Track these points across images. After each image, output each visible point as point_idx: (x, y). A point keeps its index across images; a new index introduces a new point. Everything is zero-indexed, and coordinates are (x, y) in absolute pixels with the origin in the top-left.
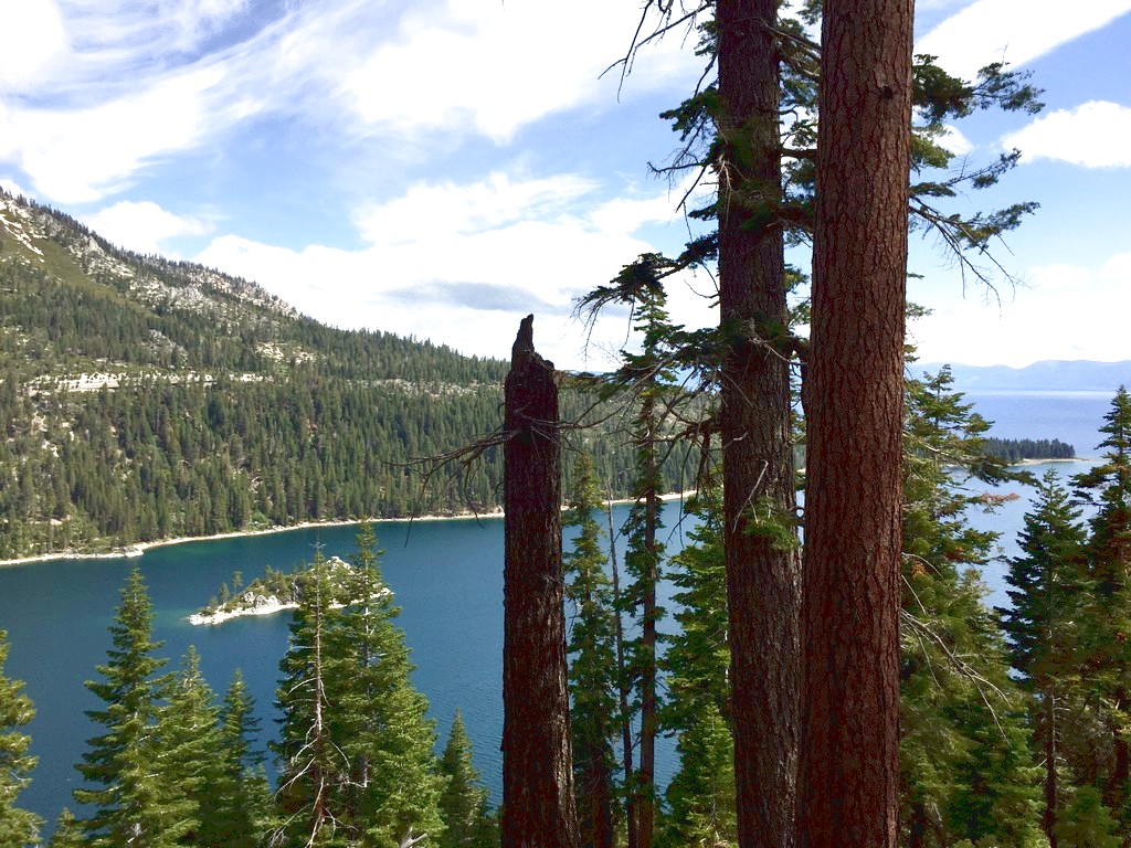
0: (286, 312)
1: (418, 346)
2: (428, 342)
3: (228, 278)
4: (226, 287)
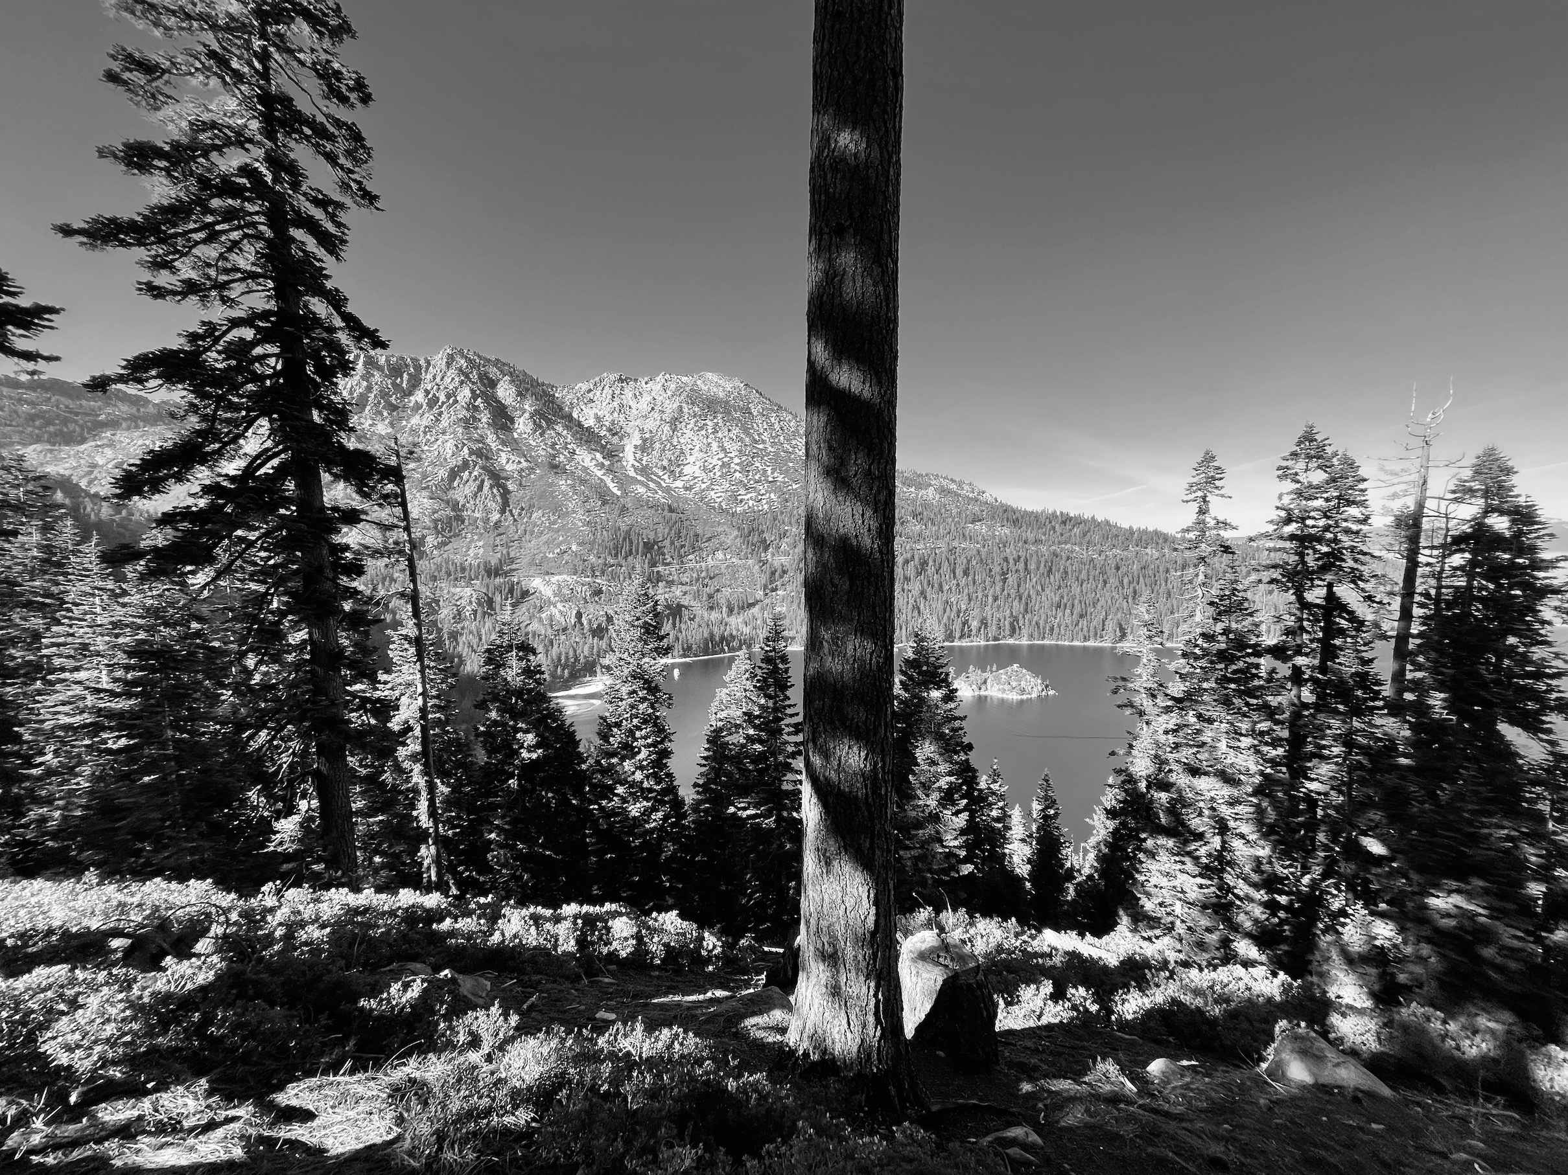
0: (990, 499)
1: (1085, 521)
2: (1093, 518)
3: (953, 481)
4: (954, 487)
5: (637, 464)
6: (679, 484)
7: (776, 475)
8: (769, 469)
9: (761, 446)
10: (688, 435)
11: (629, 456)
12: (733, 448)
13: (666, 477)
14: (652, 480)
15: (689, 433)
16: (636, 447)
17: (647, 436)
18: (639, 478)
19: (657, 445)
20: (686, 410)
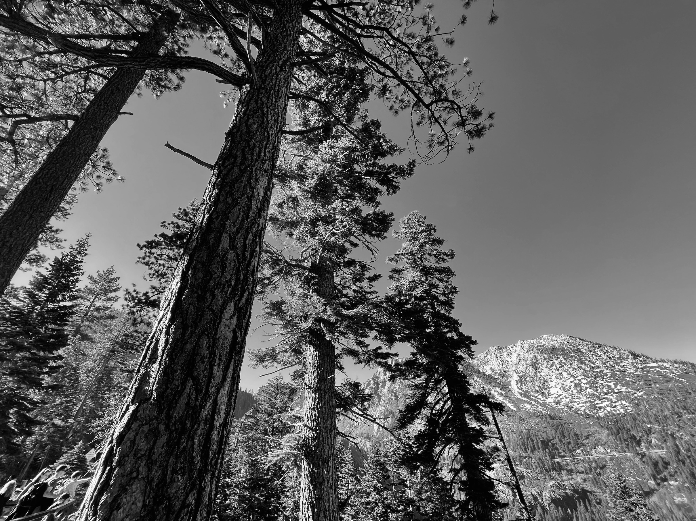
6: (550, 400)
8: (612, 385)
10: (545, 371)
11: (514, 387)
12: (579, 374)
13: (540, 397)
14: (532, 400)
15: (545, 370)
16: (517, 381)
17: (521, 374)
19: (528, 379)
20: (539, 357)
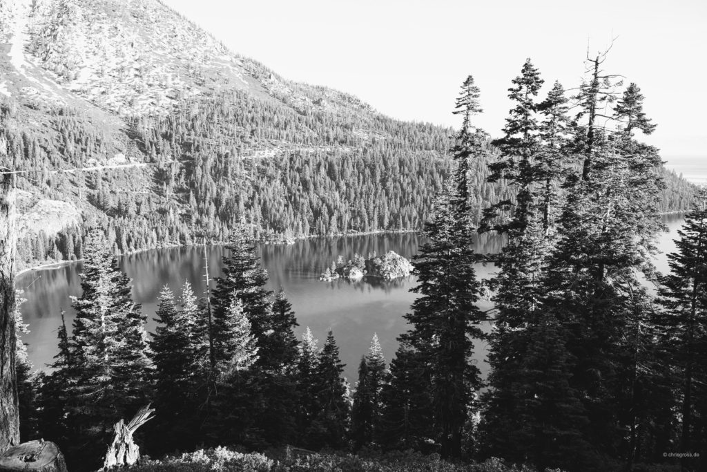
0: (371, 111)
5: (28, 65)
7: (177, 81)
9: (160, 52)
13: (61, 79)
16: (25, 47)
18: (31, 79)
